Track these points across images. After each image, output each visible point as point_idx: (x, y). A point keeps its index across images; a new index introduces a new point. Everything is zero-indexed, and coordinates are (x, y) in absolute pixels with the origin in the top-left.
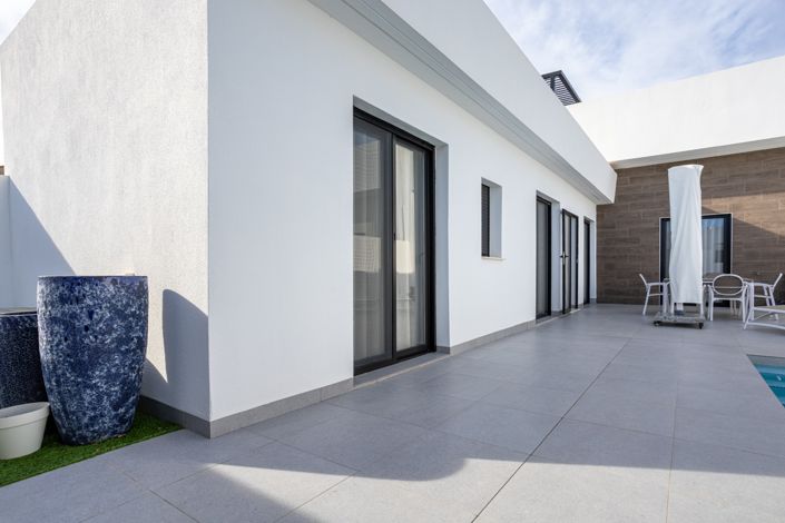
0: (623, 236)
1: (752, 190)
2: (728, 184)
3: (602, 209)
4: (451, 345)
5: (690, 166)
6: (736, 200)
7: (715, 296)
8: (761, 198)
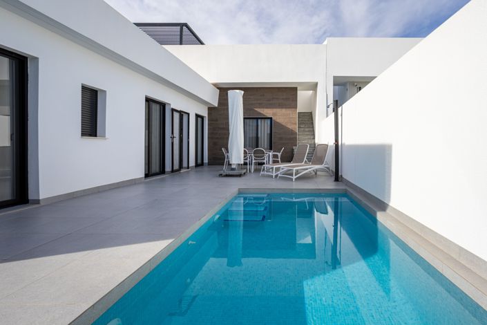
0: (221, 126)
1: (281, 106)
2: (271, 102)
3: (211, 110)
4: (40, 198)
5: (238, 91)
6: (275, 110)
7: (255, 159)
8: (284, 110)
